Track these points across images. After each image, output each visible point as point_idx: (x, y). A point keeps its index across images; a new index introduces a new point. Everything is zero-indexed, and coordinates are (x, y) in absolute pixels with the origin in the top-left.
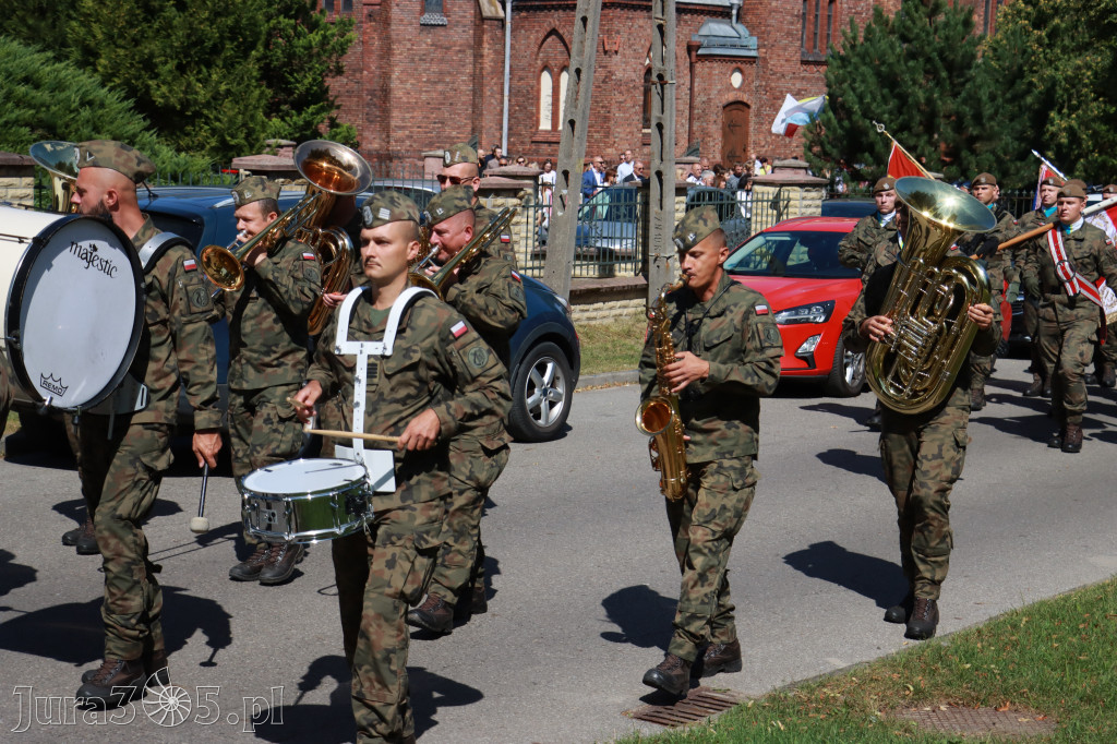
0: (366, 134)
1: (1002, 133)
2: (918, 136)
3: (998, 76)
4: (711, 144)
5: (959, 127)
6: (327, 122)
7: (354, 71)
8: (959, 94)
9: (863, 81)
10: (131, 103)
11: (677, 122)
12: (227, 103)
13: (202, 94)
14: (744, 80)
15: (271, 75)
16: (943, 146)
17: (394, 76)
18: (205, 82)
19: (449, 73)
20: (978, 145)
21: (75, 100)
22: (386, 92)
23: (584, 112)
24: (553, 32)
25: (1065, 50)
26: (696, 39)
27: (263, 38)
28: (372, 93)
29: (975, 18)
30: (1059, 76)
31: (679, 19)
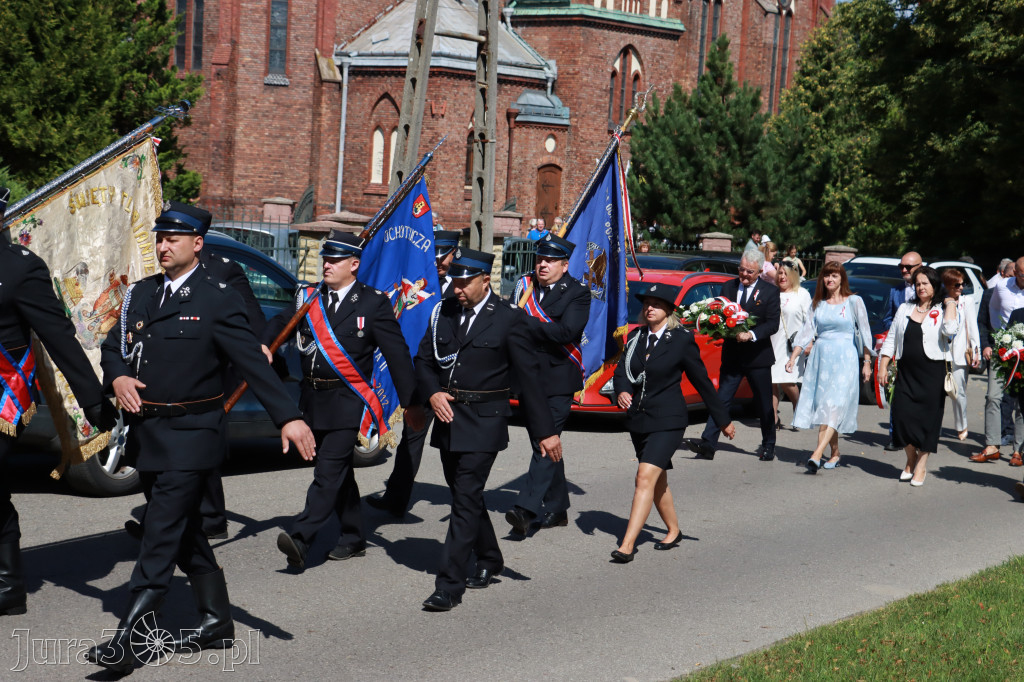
0: (211, 181)
1: (784, 201)
2: (711, 200)
3: (781, 151)
4: (527, 201)
5: (747, 194)
6: (174, 168)
7: (202, 123)
8: (748, 164)
9: (663, 150)
11: (496, 180)
12: (80, 148)
13: (57, 138)
14: (557, 146)
15: (122, 124)
16: (732, 210)
17: (238, 130)
18: (60, 127)
19: (289, 128)
20: (763, 210)
22: (230, 144)
23: (411, 165)
24: (386, 95)
25: (839, 131)
26: (514, 107)
27: (116, 89)
28: (217, 144)
29: (762, 99)
30: (834, 153)
31: (499, 90)
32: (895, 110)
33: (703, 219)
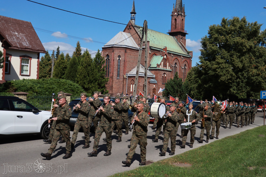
0: (110, 91)
3: (185, 87)
4: (151, 94)
5: (181, 92)
7: (109, 84)
8: (181, 88)
9: (169, 87)
10: (82, 87)
11: (147, 91)
12: (93, 88)
13: (91, 86)
14: (155, 86)
15: (99, 84)
16: (179, 94)
17: (113, 84)
18: (91, 85)
19: (120, 84)
21: (76, 87)
22: (112, 86)
23: (136, 89)
24: (133, 80)
25: (192, 84)
26: (150, 81)
27: (98, 80)
28: (111, 87)
29: (182, 80)
30: (192, 87)
31: (148, 79)
32: (200, 81)
33: (175, 96)
